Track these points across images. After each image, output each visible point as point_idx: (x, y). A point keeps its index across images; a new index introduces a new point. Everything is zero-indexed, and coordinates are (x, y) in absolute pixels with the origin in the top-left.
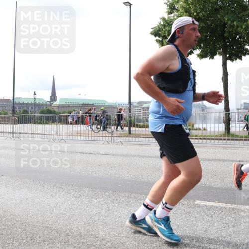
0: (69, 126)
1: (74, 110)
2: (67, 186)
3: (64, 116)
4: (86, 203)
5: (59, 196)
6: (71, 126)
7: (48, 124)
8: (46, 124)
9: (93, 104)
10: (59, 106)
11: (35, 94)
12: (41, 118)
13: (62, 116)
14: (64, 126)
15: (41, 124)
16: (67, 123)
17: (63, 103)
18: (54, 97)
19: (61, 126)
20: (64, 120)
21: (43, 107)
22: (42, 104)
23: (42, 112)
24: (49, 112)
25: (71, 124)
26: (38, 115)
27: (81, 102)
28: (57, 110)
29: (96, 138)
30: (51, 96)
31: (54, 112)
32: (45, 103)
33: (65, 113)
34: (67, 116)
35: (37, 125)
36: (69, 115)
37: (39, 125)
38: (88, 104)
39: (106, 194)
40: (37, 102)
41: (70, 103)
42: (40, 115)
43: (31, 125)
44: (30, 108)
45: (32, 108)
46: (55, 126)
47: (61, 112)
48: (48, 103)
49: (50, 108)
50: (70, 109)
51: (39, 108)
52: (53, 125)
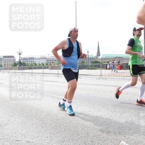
0: (108, 70)
1: (111, 61)
2: (107, 105)
3: (105, 64)
4: (119, 116)
5: (103, 111)
6: (109, 70)
7: (96, 69)
8: (94, 69)
9: (122, 57)
10: (102, 59)
11: (88, 52)
12: (92, 66)
13: (103, 64)
14: (105, 70)
15: (92, 69)
16: (107, 69)
17: (104, 57)
18: (99, 54)
19: (103, 70)
20: (105, 67)
21: (93, 60)
22: (92, 58)
23: (92, 63)
24: (96, 62)
25: (109, 69)
26: (90, 64)
27: (115, 56)
28: (100, 61)
29: (124, 77)
30: (97, 53)
31: (99, 63)
32: (93, 57)
33: (105, 63)
34: (107, 65)
35: (90, 70)
36: (108, 64)
37: (91, 70)
38: (119, 57)
39: (131, 111)
40: (89, 57)
41: (107, 57)
42: (91, 64)
43: (86, 70)
44: (85, 60)
45: (87, 60)
46: (100, 70)
47: (103, 62)
48: (95, 57)
49: (97, 60)
50: (108, 61)
51: (90, 60)
52: (99, 70)
